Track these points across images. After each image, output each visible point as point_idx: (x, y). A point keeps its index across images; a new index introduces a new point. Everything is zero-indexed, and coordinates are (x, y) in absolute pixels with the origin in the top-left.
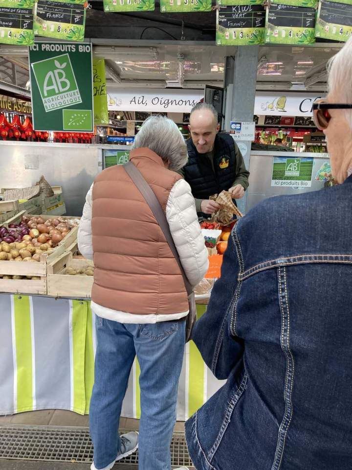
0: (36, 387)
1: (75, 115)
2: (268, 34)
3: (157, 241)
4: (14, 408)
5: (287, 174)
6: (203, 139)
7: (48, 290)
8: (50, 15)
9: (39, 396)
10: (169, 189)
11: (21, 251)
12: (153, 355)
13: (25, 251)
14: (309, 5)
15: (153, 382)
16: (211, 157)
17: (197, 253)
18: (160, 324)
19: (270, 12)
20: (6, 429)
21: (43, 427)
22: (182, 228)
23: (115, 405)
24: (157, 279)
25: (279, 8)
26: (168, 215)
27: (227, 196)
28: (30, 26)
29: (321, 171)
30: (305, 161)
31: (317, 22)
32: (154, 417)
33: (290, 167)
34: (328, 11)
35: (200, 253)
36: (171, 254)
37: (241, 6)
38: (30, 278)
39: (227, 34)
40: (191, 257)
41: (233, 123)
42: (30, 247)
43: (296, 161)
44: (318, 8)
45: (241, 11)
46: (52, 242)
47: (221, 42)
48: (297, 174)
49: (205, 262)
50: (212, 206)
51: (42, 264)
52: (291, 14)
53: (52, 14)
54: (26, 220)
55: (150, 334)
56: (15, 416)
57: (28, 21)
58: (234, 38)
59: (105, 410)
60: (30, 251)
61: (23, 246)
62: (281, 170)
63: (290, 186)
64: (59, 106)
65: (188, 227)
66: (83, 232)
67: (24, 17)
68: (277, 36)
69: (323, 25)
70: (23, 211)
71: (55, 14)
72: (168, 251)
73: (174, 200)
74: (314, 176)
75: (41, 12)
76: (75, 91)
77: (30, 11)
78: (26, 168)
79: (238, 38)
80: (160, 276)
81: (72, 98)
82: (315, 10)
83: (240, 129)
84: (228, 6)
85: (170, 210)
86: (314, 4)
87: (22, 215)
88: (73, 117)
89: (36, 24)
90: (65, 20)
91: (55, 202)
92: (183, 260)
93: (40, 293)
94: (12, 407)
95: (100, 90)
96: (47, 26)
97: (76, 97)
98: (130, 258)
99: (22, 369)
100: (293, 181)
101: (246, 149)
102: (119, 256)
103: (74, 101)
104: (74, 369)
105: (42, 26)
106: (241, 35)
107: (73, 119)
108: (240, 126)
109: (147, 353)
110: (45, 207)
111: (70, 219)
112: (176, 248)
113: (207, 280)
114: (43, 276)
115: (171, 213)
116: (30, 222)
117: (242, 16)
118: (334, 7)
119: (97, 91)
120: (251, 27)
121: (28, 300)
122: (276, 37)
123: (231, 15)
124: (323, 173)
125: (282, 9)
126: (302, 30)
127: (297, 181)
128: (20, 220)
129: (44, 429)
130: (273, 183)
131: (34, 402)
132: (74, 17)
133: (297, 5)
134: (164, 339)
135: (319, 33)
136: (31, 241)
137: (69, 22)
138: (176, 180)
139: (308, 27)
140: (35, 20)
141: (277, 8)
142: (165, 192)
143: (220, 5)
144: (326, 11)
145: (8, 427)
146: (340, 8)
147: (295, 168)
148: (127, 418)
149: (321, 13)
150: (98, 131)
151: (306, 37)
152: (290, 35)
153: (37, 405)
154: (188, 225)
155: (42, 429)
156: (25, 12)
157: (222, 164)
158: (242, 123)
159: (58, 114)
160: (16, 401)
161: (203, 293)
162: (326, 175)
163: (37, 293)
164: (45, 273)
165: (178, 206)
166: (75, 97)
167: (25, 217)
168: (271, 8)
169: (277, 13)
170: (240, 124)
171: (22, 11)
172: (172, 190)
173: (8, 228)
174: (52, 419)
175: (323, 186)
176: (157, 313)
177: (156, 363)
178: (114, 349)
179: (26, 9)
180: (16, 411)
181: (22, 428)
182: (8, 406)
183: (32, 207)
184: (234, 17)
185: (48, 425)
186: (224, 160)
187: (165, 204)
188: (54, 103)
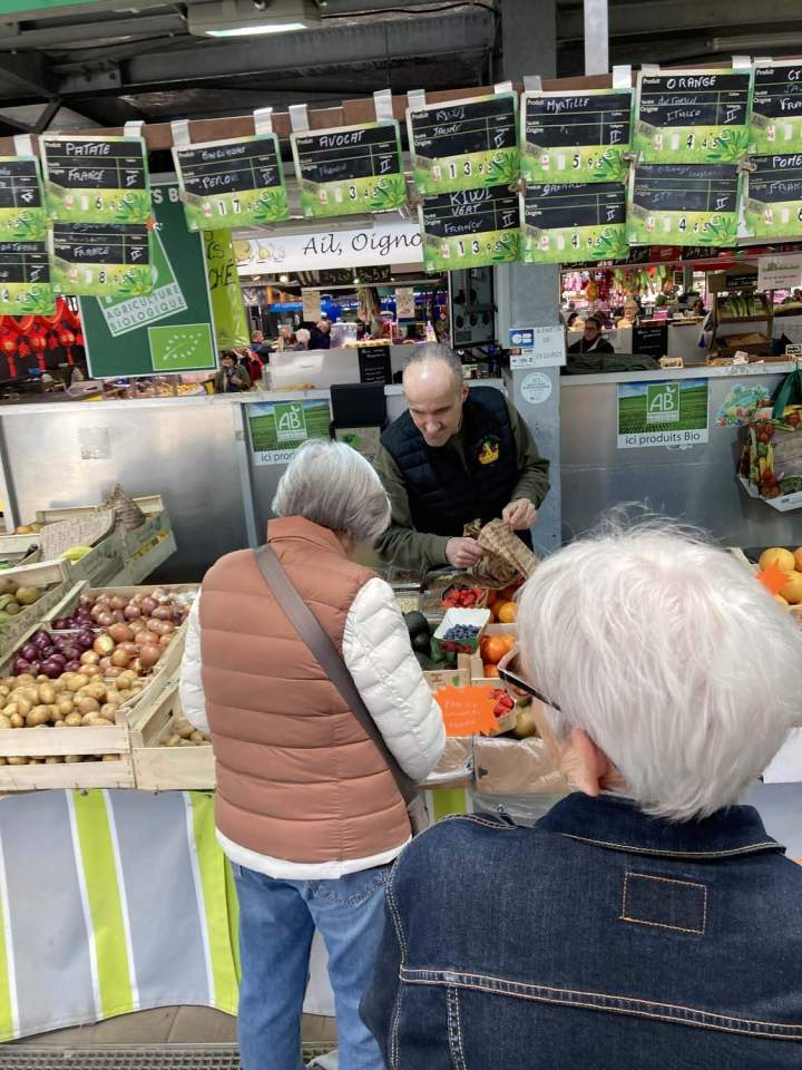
0: (135, 965)
1: (176, 337)
2: (528, 248)
3: (330, 713)
4: (97, 1010)
5: (652, 418)
6: (434, 422)
7: (138, 780)
8: (81, 252)
9: (143, 983)
10: (345, 609)
11: (79, 699)
12: (345, 930)
13: (87, 699)
14: (610, 177)
15: (352, 979)
16: (458, 445)
17: (415, 726)
18: (349, 879)
19: (527, 203)
20: (82, 1055)
21: (157, 1048)
22: (378, 682)
23: (287, 1019)
24: (334, 791)
25: (546, 191)
26: (348, 661)
27: (497, 533)
28: (45, 277)
29: (727, 406)
30: (690, 386)
31: (629, 213)
32: (363, 1047)
33: (658, 402)
34: (651, 185)
35: (423, 724)
36: (362, 732)
37: (467, 192)
38: (99, 758)
39: (446, 248)
40: (403, 734)
41: (514, 333)
42: (96, 687)
43: (668, 389)
44: (628, 181)
45: (469, 201)
46: (142, 664)
47: (434, 265)
48: (674, 416)
49: (437, 736)
50: (469, 552)
51: (120, 730)
52: (572, 200)
53: (85, 248)
54: (88, 603)
55: (333, 896)
56: (102, 1025)
57: (39, 267)
58: (461, 254)
59: (267, 1030)
60: (95, 698)
61: (81, 682)
62: (638, 410)
63: (659, 444)
64: (139, 321)
65: (391, 676)
66: (188, 685)
67: (29, 259)
68: (546, 249)
69: (642, 216)
70: (81, 583)
71: (91, 248)
72: (356, 727)
73: (357, 628)
74: (714, 418)
75: (63, 248)
76: (170, 286)
77: (41, 246)
78: (84, 458)
79: (469, 253)
80: (340, 784)
81: (166, 301)
82: (623, 186)
83: (532, 343)
84: (440, 196)
85: (351, 648)
86: (620, 173)
87: (79, 593)
88: (170, 342)
89: (55, 272)
90: (113, 258)
91: (149, 536)
92: (389, 741)
93: (122, 785)
94: (92, 1010)
95: (225, 275)
96: (79, 275)
97: (173, 299)
98: (277, 750)
99: (103, 931)
100: (666, 434)
101: (550, 384)
102: (254, 747)
103: (170, 308)
104: (208, 925)
105: (67, 274)
106: (474, 247)
107: (172, 346)
108: (532, 338)
109: (335, 927)
110: (130, 552)
111: (178, 591)
112: (372, 719)
113: (458, 741)
114: (124, 752)
115: (353, 655)
116: (96, 608)
117: (473, 210)
118: (664, 174)
119: (218, 276)
120: (494, 229)
121: (102, 797)
122: (545, 252)
123: (449, 212)
124: (733, 410)
125: (552, 193)
126: (600, 230)
127: (676, 432)
128: (75, 604)
129: (159, 1051)
130: (623, 441)
131: (135, 996)
132: (129, 250)
133: (584, 181)
134: (361, 902)
135: (634, 235)
136: (98, 664)
137: (119, 261)
138: (359, 584)
139: (612, 222)
140: (52, 264)
141: (541, 191)
142: (337, 616)
143: (422, 195)
144: (646, 186)
145: (87, 1052)
146: (676, 174)
147: (668, 405)
148: (325, 1016)
149: (635, 192)
150: (246, 298)
151: (609, 244)
152: (575, 243)
153: (142, 1001)
154: (391, 673)
155: (154, 1051)
156: (29, 247)
157: (484, 455)
158: (535, 330)
159: (139, 338)
160: (99, 998)
161: (452, 770)
162: (739, 412)
163: (116, 786)
164: (128, 747)
165: (368, 639)
166: (170, 298)
167: (85, 598)
168: (529, 194)
169: (542, 204)
170: (531, 332)
171: (25, 247)
172: (351, 609)
173: (50, 631)
174: (175, 1026)
175: (736, 438)
176: (341, 858)
177: (354, 943)
178: (271, 918)
179: (32, 243)
180: (100, 1017)
181: (116, 1052)
182: (83, 1009)
183: (101, 564)
184: (455, 215)
185: (166, 1041)
186: (487, 446)
187: (340, 638)
188: (128, 315)
